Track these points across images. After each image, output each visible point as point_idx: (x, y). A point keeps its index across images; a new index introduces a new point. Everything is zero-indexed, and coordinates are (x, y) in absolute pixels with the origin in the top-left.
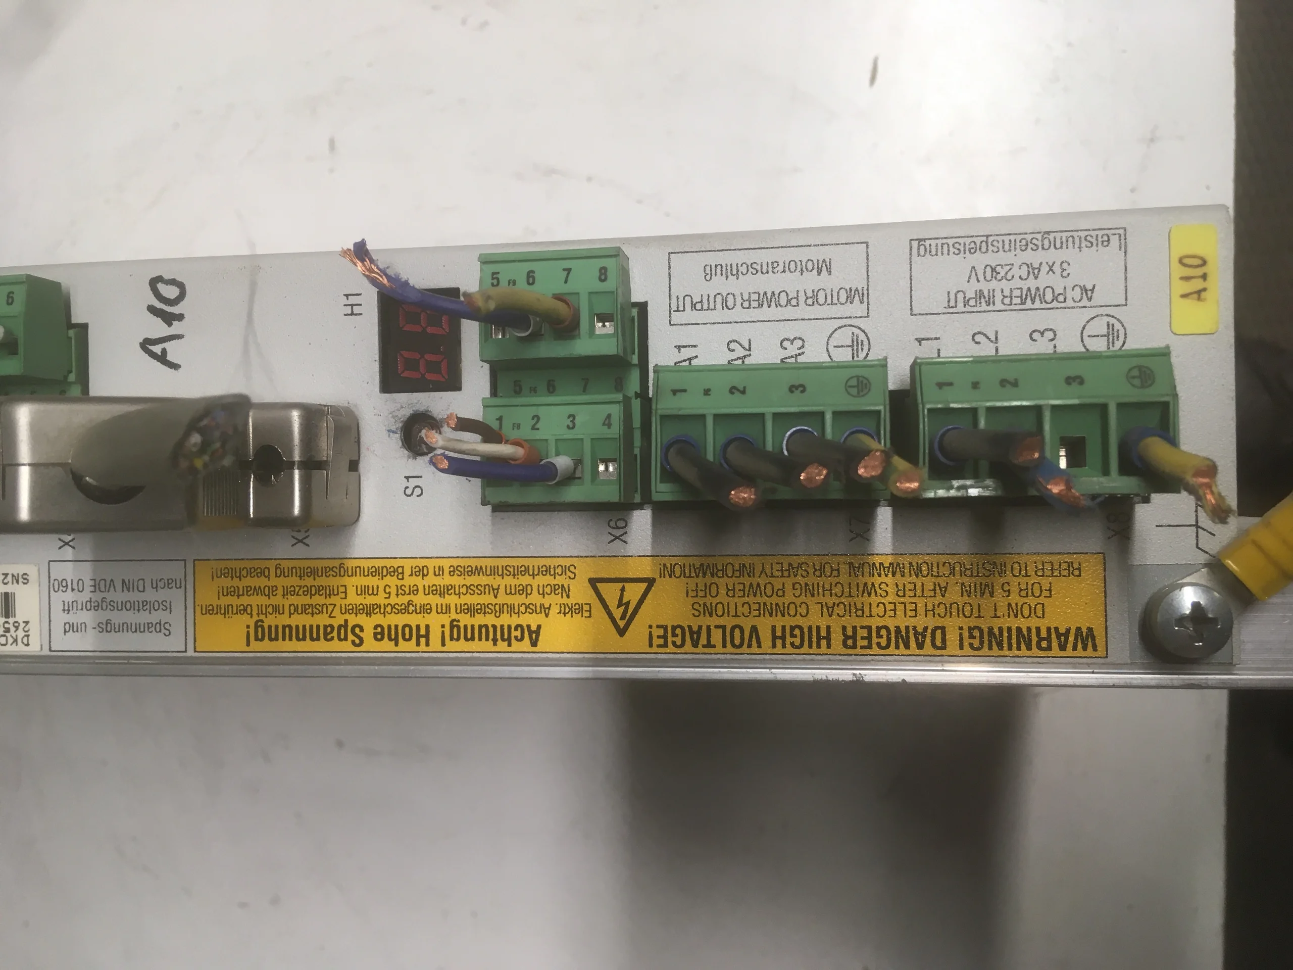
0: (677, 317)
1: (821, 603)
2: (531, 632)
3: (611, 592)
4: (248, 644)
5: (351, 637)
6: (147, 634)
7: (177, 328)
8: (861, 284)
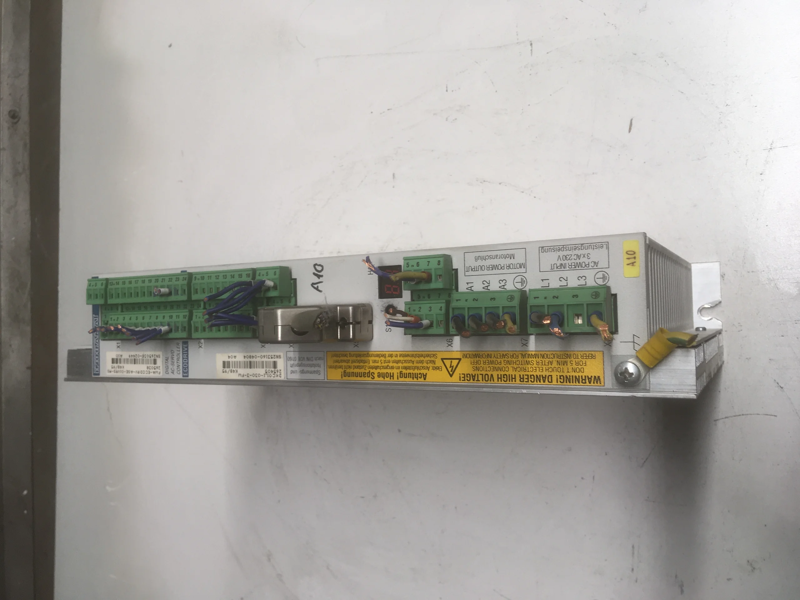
0: (467, 274)
1: (513, 367)
2: (424, 375)
3: (448, 363)
4: (342, 378)
5: (371, 376)
6: (313, 374)
7: (321, 279)
8: (524, 262)
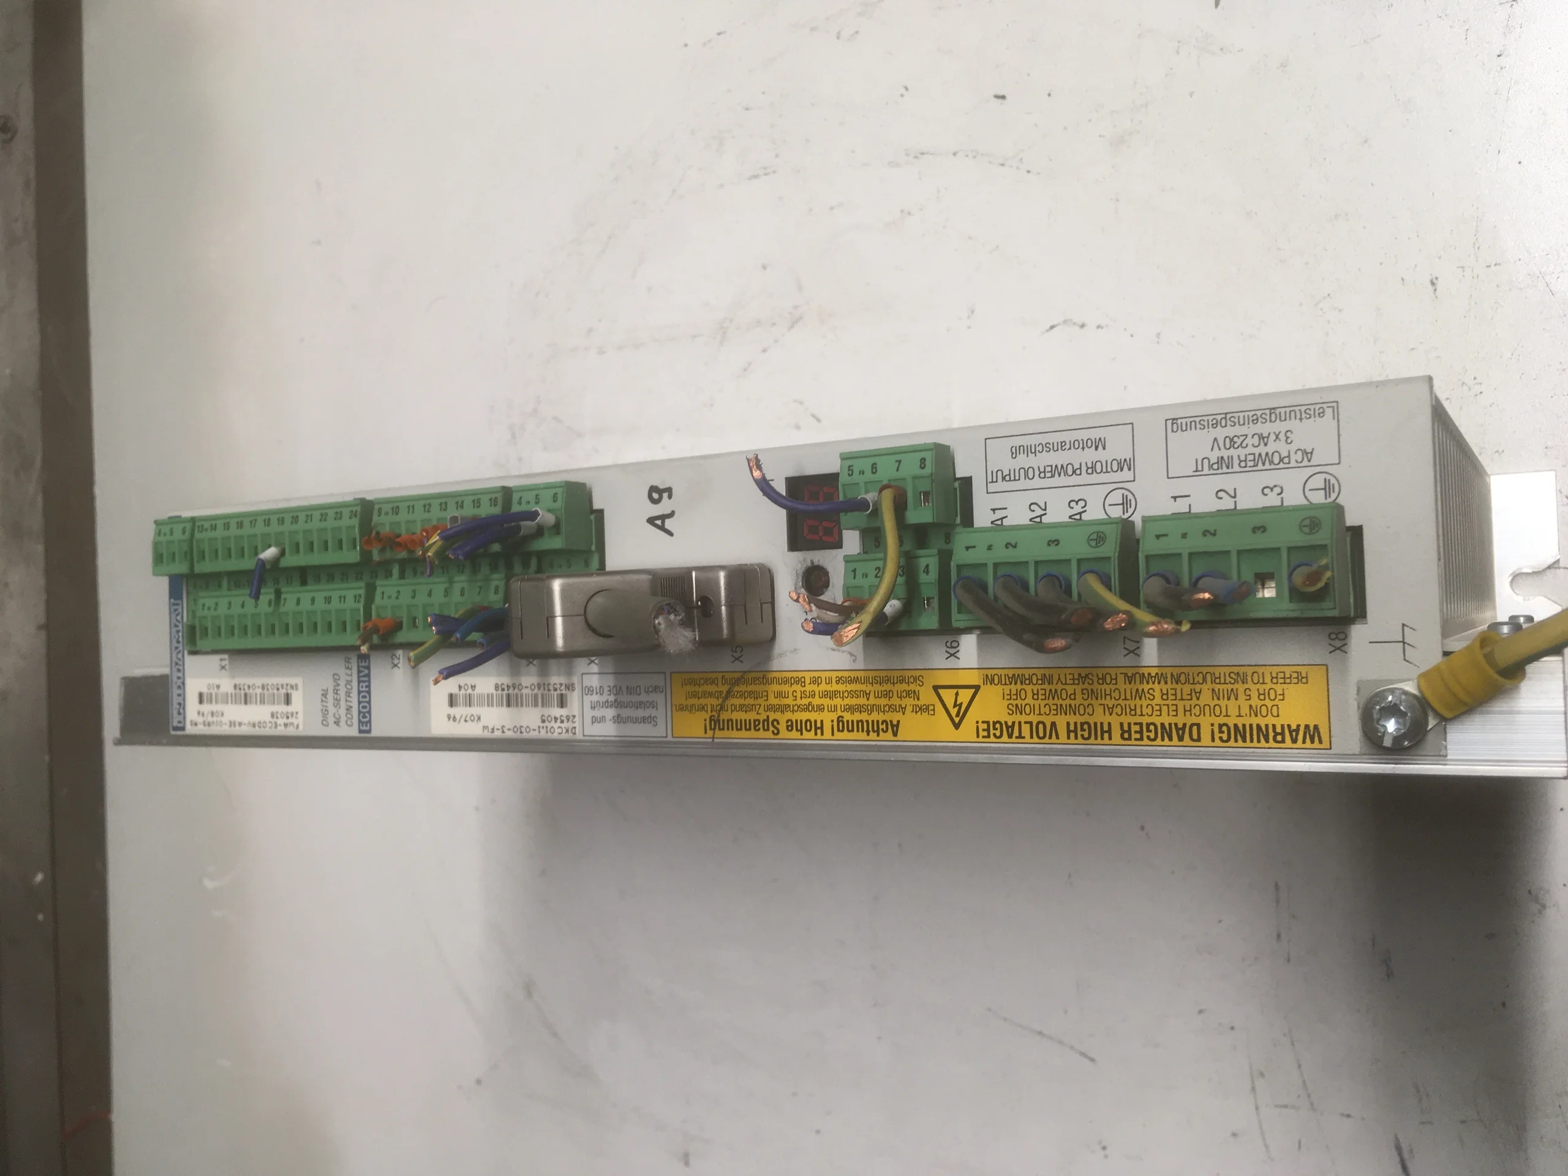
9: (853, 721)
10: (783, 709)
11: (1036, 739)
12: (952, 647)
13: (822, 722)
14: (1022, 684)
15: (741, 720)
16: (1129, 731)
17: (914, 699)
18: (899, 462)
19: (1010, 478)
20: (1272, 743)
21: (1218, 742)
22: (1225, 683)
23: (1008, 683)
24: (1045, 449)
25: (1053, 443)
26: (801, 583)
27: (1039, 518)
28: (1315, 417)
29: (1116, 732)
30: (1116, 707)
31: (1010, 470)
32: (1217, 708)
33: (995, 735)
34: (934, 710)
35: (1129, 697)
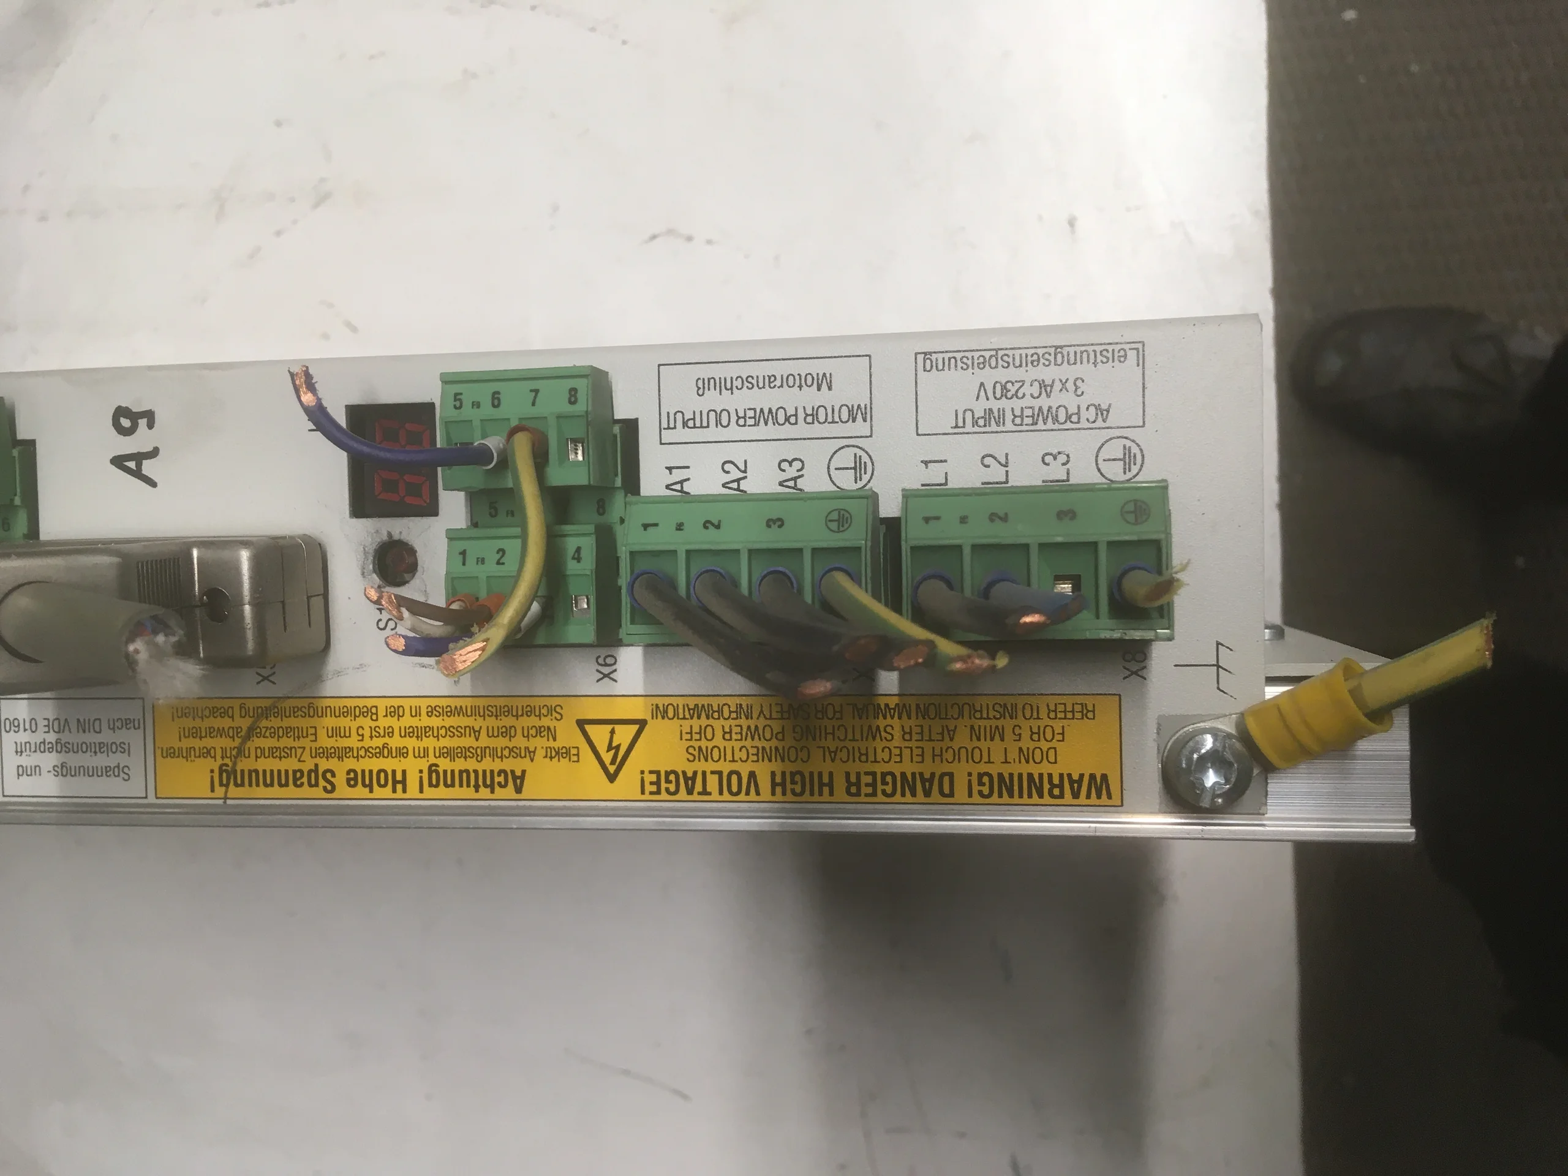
9: (453, 772)
10: (341, 754)
11: (726, 796)
12: (606, 665)
13: (404, 772)
14: (708, 718)
15: (272, 771)
16: (858, 784)
17: (548, 740)
18: (536, 391)
19: (694, 424)
20: (1047, 799)
21: (976, 798)
22: (988, 718)
23: (687, 716)
24: (746, 384)
25: (757, 377)
26: (371, 567)
27: (736, 483)
28: (1113, 361)
29: (840, 784)
30: (841, 751)
31: (694, 412)
32: (977, 751)
33: (667, 790)
34: (578, 755)
35: (858, 736)
